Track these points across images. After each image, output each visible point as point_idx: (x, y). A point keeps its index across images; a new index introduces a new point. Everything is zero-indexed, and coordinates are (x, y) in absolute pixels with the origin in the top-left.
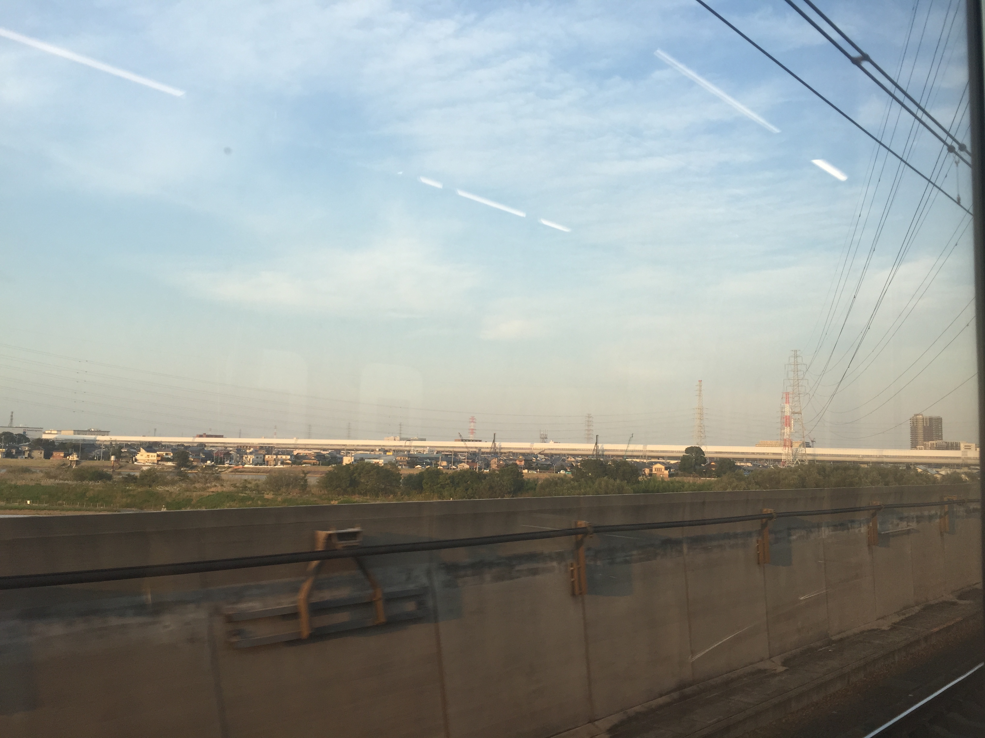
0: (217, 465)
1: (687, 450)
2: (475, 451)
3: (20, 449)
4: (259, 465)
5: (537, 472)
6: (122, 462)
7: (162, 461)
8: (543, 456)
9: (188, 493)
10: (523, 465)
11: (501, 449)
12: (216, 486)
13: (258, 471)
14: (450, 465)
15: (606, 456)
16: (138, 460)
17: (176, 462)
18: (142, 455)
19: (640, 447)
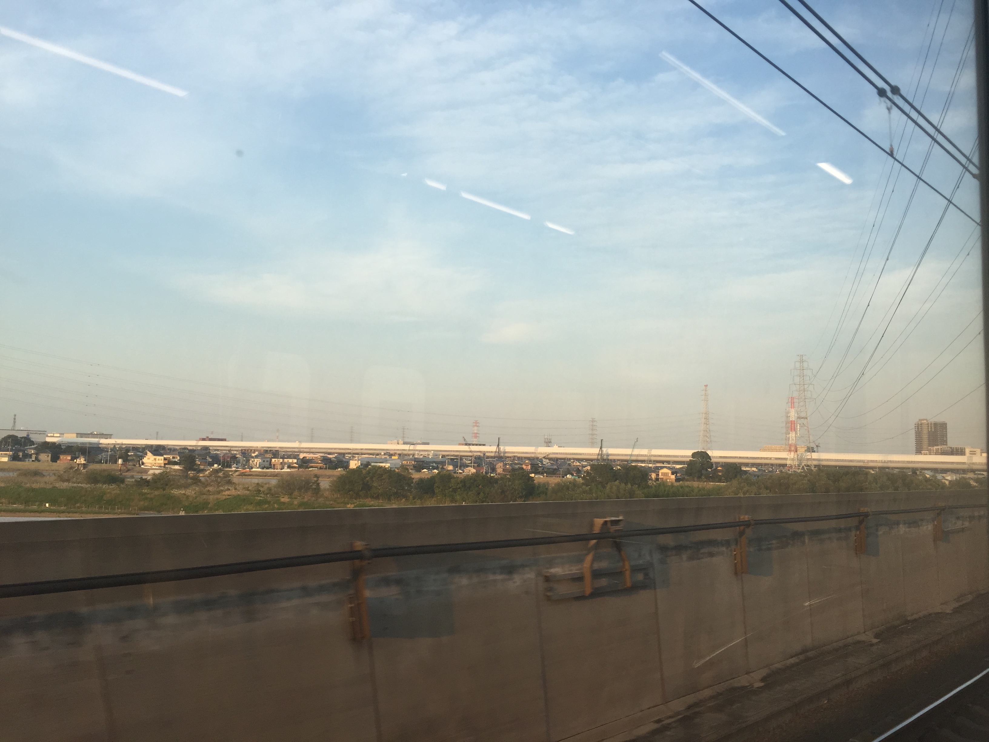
0: (224, 469)
1: (694, 455)
2: (480, 456)
3: (26, 452)
4: (266, 469)
5: (544, 476)
6: (129, 465)
7: (168, 465)
8: (548, 460)
9: (205, 497)
10: (529, 469)
11: (506, 453)
12: (229, 489)
13: (265, 475)
14: (457, 469)
15: (611, 460)
16: (145, 464)
17: (183, 466)
18: (149, 459)
19: (645, 452)
